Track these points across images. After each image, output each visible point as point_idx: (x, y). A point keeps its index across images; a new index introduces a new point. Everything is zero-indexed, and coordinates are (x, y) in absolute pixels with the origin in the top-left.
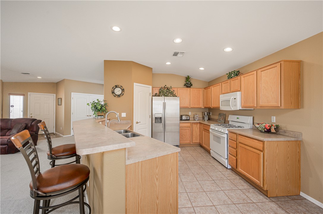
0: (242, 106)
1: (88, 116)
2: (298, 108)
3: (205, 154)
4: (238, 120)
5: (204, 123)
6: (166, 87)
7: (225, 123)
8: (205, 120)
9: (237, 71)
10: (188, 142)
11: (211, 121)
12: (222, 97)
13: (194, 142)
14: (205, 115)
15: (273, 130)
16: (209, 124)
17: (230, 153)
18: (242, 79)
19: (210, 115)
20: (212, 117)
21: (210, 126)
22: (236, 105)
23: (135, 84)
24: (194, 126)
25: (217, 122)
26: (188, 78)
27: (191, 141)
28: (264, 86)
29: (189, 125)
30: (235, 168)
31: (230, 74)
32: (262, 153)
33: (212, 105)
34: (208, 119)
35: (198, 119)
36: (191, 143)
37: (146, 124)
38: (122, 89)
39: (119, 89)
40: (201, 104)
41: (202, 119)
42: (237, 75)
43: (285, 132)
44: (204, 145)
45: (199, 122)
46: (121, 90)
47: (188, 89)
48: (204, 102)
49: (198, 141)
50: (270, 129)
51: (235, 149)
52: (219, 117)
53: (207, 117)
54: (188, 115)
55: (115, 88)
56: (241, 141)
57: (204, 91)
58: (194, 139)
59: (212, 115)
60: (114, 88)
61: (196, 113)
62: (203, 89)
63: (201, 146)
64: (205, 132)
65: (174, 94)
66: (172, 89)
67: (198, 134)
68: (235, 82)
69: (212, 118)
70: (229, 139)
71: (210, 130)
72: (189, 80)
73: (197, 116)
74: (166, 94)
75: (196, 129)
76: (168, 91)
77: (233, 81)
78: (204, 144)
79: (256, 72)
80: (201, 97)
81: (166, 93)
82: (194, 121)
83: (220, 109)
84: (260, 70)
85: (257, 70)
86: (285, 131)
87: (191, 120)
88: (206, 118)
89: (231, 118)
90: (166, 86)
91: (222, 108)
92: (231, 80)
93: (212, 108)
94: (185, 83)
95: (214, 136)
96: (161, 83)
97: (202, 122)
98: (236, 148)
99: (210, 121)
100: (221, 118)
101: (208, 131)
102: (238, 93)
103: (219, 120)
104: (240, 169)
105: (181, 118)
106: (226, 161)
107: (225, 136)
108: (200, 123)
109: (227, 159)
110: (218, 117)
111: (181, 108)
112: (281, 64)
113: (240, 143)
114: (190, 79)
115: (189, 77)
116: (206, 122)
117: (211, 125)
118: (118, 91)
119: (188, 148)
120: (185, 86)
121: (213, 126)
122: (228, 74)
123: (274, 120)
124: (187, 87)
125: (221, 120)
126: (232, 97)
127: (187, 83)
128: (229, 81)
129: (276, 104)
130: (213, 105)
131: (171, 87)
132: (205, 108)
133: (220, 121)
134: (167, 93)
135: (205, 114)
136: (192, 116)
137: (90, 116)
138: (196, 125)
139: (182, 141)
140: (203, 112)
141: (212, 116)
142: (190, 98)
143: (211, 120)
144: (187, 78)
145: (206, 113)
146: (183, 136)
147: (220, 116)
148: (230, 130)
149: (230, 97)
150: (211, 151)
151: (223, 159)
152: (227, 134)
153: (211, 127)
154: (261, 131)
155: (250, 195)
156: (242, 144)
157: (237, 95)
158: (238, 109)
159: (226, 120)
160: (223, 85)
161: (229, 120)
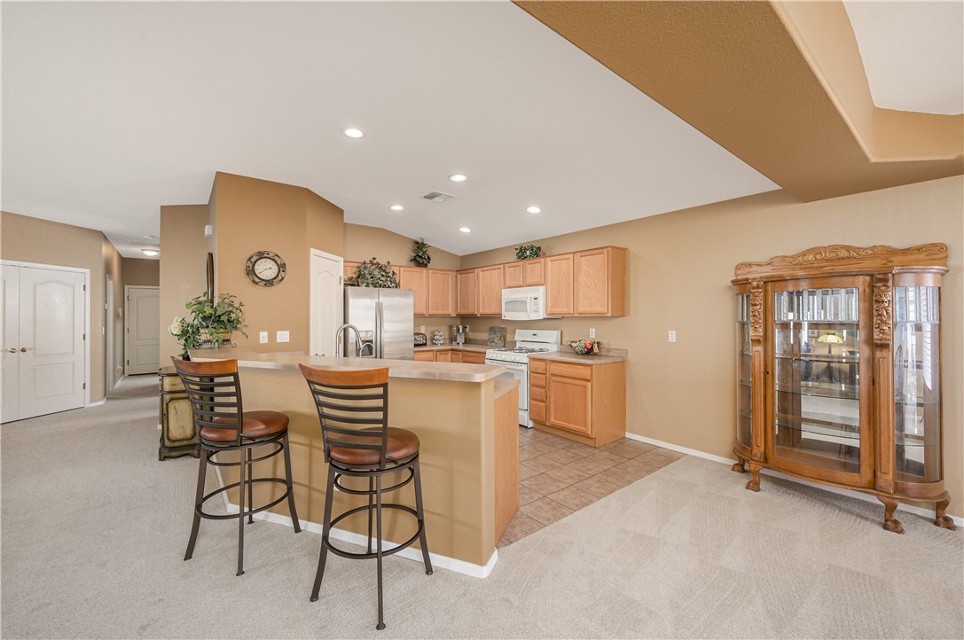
0: (548, 312)
1: (13, 351)
2: (623, 315)
4: (536, 339)
6: (375, 262)
7: (505, 345)
8: (459, 343)
9: (536, 247)
11: (478, 344)
12: (507, 295)
15: (596, 350)
16: (482, 350)
17: (533, 399)
18: (549, 264)
20: (472, 335)
21: (483, 353)
22: (536, 311)
23: (313, 251)
26: (421, 245)
30: (545, 420)
31: (522, 249)
32: (590, 384)
33: (480, 311)
34: (463, 342)
35: (442, 342)
38: (279, 263)
39: (270, 263)
40: (449, 306)
41: (449, 341)
42: (536, 254)
43: (608, 350)
46: (275, 267)
47: (422, 270)
48: (456, 302)
50: (592, 348)
51: (542, 387)
52: (489, 335)
55: (258, 260)
56: (556, 372)
57: (456, 277)
59: (472, 331)
60: (253, 260)
61: (436, 328)
62: (455, 273)
65: (397, 282)
66: (392, 268)
68: (534, 267)
69: (470, 339)
70: (533, 372)
72: (423, 249)
73: (441, 336)
74: (380, 282)
77: (529, 264)
79: (571, 256)
80: (450, 291)
83: (503, 318)
84: (579, 254)
85: (574, 253)
88: (461, 339)
89: (520, 336)
90: (374, 259)
91: (507, 315)
92: (526, 262)
93: (479, 316)
94: (414, 255)
96: (364, 252)
98: (545, 386)
99: (474, 344)
100: (495, 336)
102: (541, 289)
103: (492, 341)
104: (553, 420)
106: (526, 415)
107: (524, 368)
108: (452, 350)
109: (527, 410)
110: (487, 334)
111: (418, 316)
112: (608, 250)
113: (553, 375)
114: (425, 247)
115: (423, 242)
116: (466, 347)
117: (488, 351)
118: (266, 269)
120: (413, 264)
121: (493, 354)
122: (517, 249)
123: (593, 334)
124: (420, 265)
125: (496, 340)
126: (530, 295)
127: (418, 256)
128: (521, 263)
129: (602, 309)
130: (482, 309)
131: (388, 262)
132: (459, 315)
133: (493, 344)
135: (458, 329)
136: (428, 336)
137: (23, 350)
138: (444, 356)
140: (451, 327)
141: (470, 334)
142: (427, 292)
143: (470, 343)
144: (419, 244)
145: (460, 328)
147: (491, 333)
148: (531, 357)
149: (525, 294)
152: (528, 363)
154: (582, 354)
155: (576, 451)
156: (557, 375)
157: (540, 292)
158: (542, 318)
159: (508, 339)
160: (507, 269)
161: (516, 339)
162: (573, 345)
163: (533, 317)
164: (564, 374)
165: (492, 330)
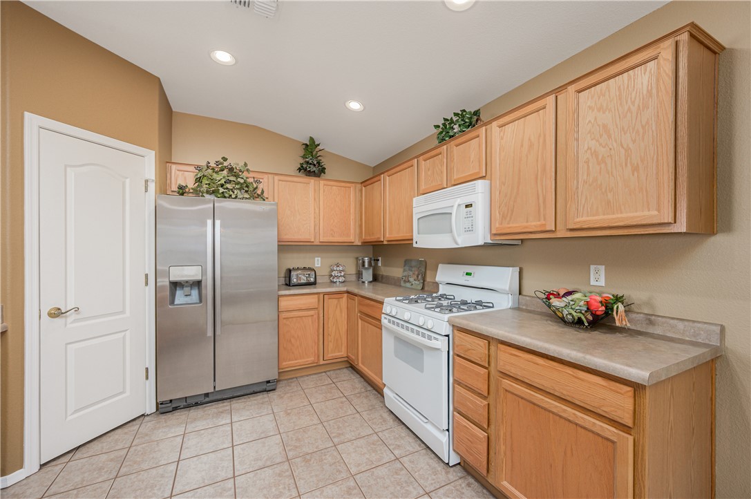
0: (494, 232)
3: (365, 401)
4: (471, 282)
5: (363, 293)
6: (226, 164)
7: (423, 289)
8: (363, 282)
9: (470, 112)
10: (311, 359)
11: (380, 284)
12: (421, 206)
13: (330, 355)
14: (363, 265)
15: (621, 320)
16: (379, 297)
17: (459, 410)
18: (495, 132)
19: (376, 264)
20: (384, 271)
21: (382, 303)
22: (470, 230)
23: (34, 120)
24: (331, 303)
25: (400, 286)
26: (310, 147)
27: (318, 357)
28: (589, 148)
29: (312, 301)
30: (484, 472)
31: (448, 123)
32: (631, 439)
33: (387, 236)
34: (371, 280)
35: (341, 279)
36: (322, 362)
37: (123, 312)
40: (352, 231)
41: (354, 278)
42: (471, 125)
44: (361, 367)
45: (345, 289)
47: (312, 181)
48: (361, 225)
49: (343, 353)
51: (480, 395)
52: (404, 271)
53: (371, 271)
54: (310, 269)
56: (513, 371)
57: (361, 190)
58: (331, 346)
59: (384, 264)
61: (336, 261)
62: (359, 186)
63: (353, 368)
64: (366, 324)
65: (259, 192)
66: (252, 173)
67: (343, 328)
68: (468, 150)
69: (382, 276)
70: (457, 357)
71: (384, 321)
72: (314, 153)
73: (340, 271)
74: (221, 190)
75: (338, 311)
76: (232, 178)
77: (457, 146)
78: (363, 364)
79: (552, 98)
81: (222, 186)
82: (330, 287)
83: (415, 245)
84: (572, 89)
85: (556, 92)
86: (649, 320)
87: (324, 285)
88: (368, 276)
90: (225, 159)
91: (423, 240)
92: (453, 143)
93: (385, 243)
94: (302, 161)
95: (399, 339)
96: (208, 151)
97: (356, 291)
98: (486, 395)
99: (377, 283)
100: (411, 273)
101: (375, 321)
102: (481, 185)
103: (405, 282)
104: (505, 483)
105: (287, 279)
106: (444, 438)
107: (441, 344)
108: (348, 292)
109: (448, 430)
110: (401, 270)
112: (677, 42)
113: (505, 375)
114: (317, 150)
115: (314, 142)
116: (367, 291)
117: (387, 300)
119: (309, 383)
120: (302, 174)
121: (393, 306)
122: (438, 126)
123: (599, 276)
124: (309, 173)
125: (411, 279)
126: (459, 201)
127: (308, 163)
128: (445, 146)
129: (656, 213)
130: (389, 233)
131: (246, 165)
132: (365, 244)
133: (408, 285)
134: (228, 186)
135: (364, 262)
136: (326, 272)
138: (335, 301)
139: (289, 360)
140: (357, 258)
141: (382, 268)
142: (317, 211)
143: (382, 282)
144: (306, 145)
145: (366, 260)
146: (293, 340)
147: (407, 268)
148: (457, 320)
149: (451, 200)
150: (386, 390)
151: (429, 427)
152: (448, 336)
153: (386, 308)
154: (563, 321)
156: (516, 380)
157: (479, 192)
158: (481, 243)
159: (428, 279)
160: (423, 163)
161: (438, 279)
162: (555, 302)
163: (464, 241)
164: (537, 382)
165: (407, 262)
